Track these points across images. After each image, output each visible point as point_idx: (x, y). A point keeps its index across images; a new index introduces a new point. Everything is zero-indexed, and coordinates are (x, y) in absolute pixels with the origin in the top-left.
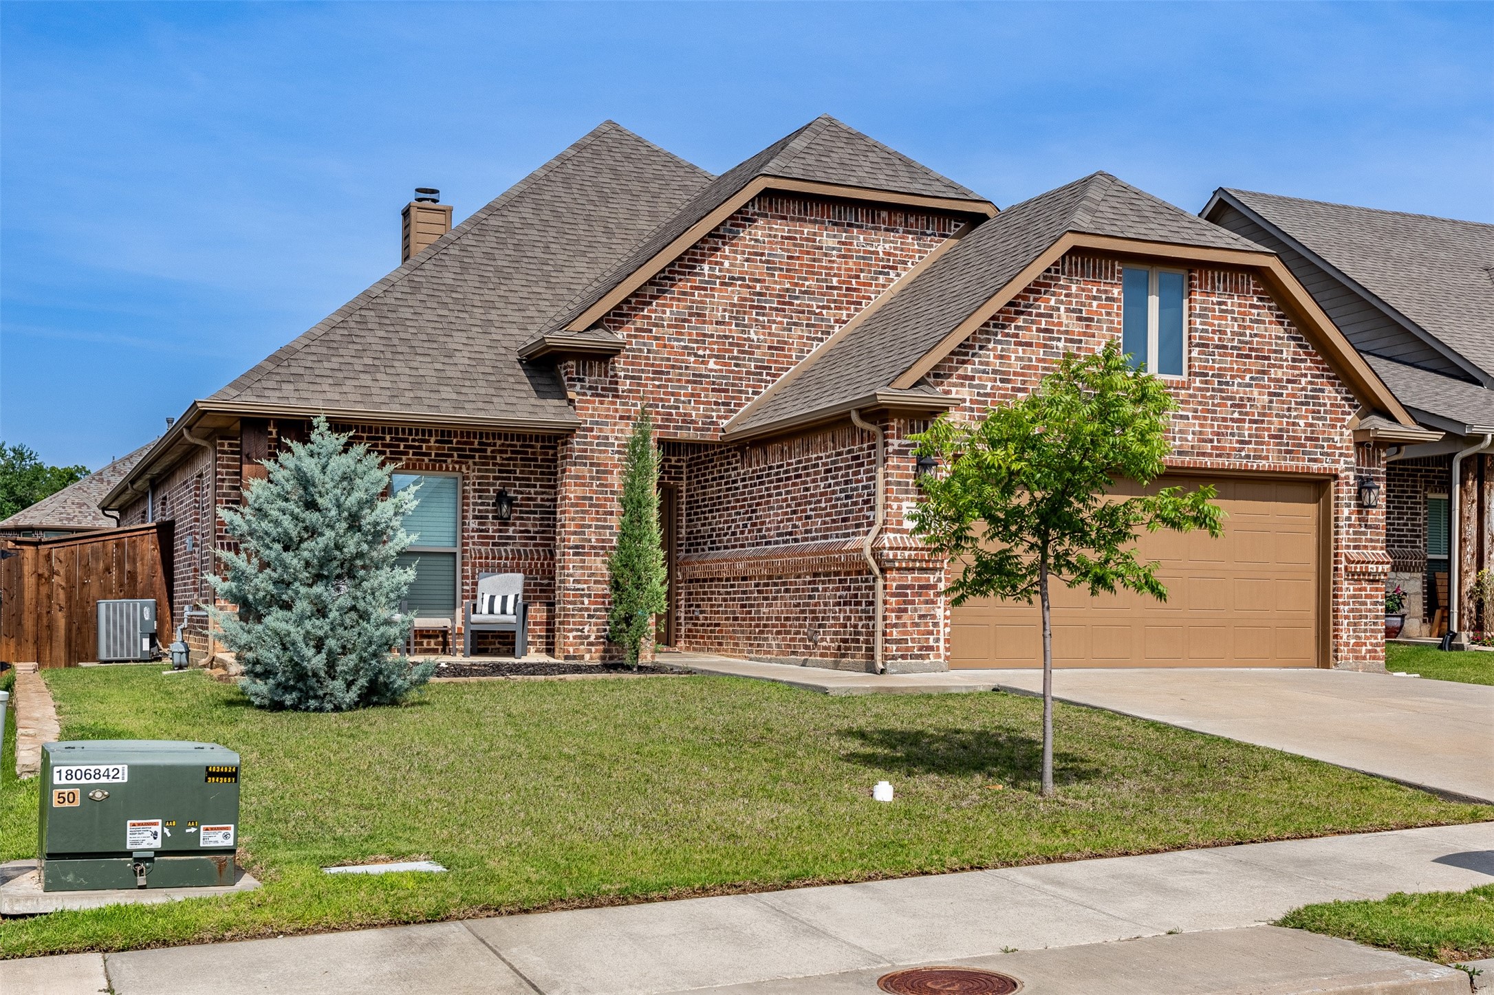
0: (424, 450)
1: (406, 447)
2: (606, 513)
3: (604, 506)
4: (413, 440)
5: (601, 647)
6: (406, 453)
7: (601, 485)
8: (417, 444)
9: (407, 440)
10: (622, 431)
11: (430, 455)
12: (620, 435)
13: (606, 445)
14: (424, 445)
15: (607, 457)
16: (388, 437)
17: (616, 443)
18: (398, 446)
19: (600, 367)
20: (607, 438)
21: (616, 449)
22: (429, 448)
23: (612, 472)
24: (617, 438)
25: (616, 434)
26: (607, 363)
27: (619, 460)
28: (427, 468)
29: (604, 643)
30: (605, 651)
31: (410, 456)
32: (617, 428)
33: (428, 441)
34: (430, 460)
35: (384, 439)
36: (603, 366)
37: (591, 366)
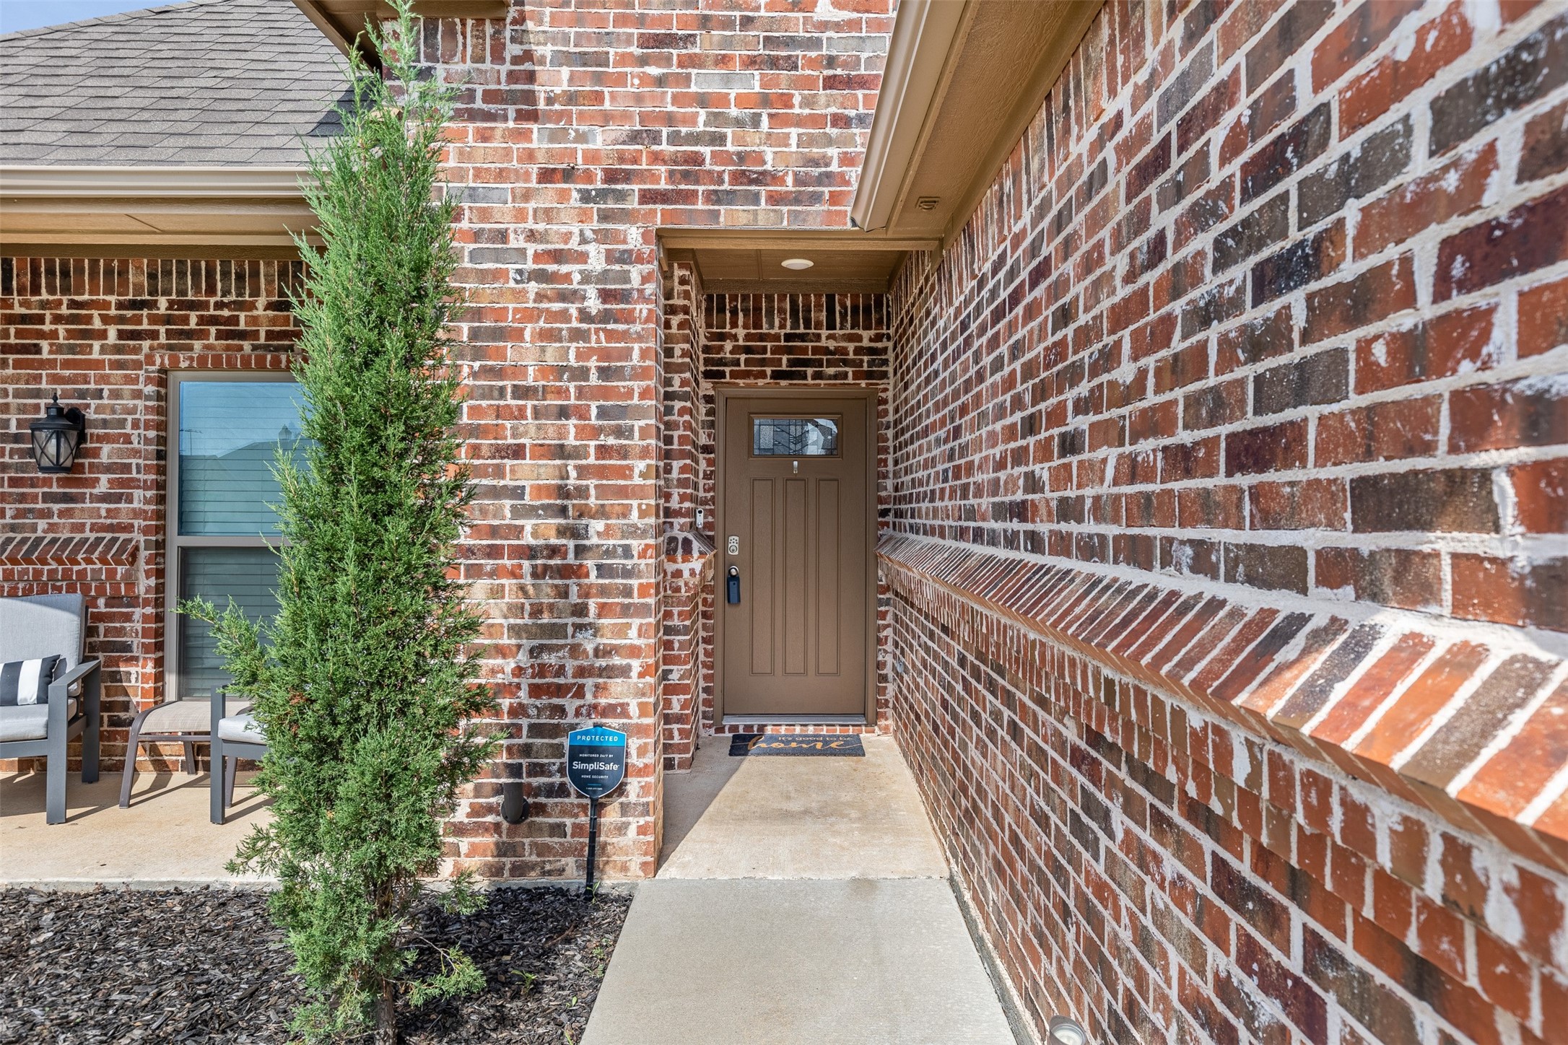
0: (242, 326)
1: (202, 320)
2: (501, 452)
3: (497, 432)
4: (219, 306)
5: (489, 840)
6: (202, 335)
7: (487, 372)
8: (226, 313)
9: (204, 306)
10: (548, 215)
11: (255, 335)
12: (541, 227)
13: (498, 256)
14: (242, 315)
15: (501, 293)
16: (163, 302)
17: (531, 249)
18: (185, 320)
19: (480, 36)
20: (503, 236)
21: (530, 265)
22: (254, 320)
23: (518, 335)
24: (532, 236)
25: (530, 224)
26: (499, 21)
27: (540, 297)
28: (246, 365)
29: (497, 827)
30: (502, 850)
31: (212, 340)
32: (531, 206)
33: (252, 306)
34: (255, 348)
35: (152, 305)
36: (489, 29)
37: (451, 33)
